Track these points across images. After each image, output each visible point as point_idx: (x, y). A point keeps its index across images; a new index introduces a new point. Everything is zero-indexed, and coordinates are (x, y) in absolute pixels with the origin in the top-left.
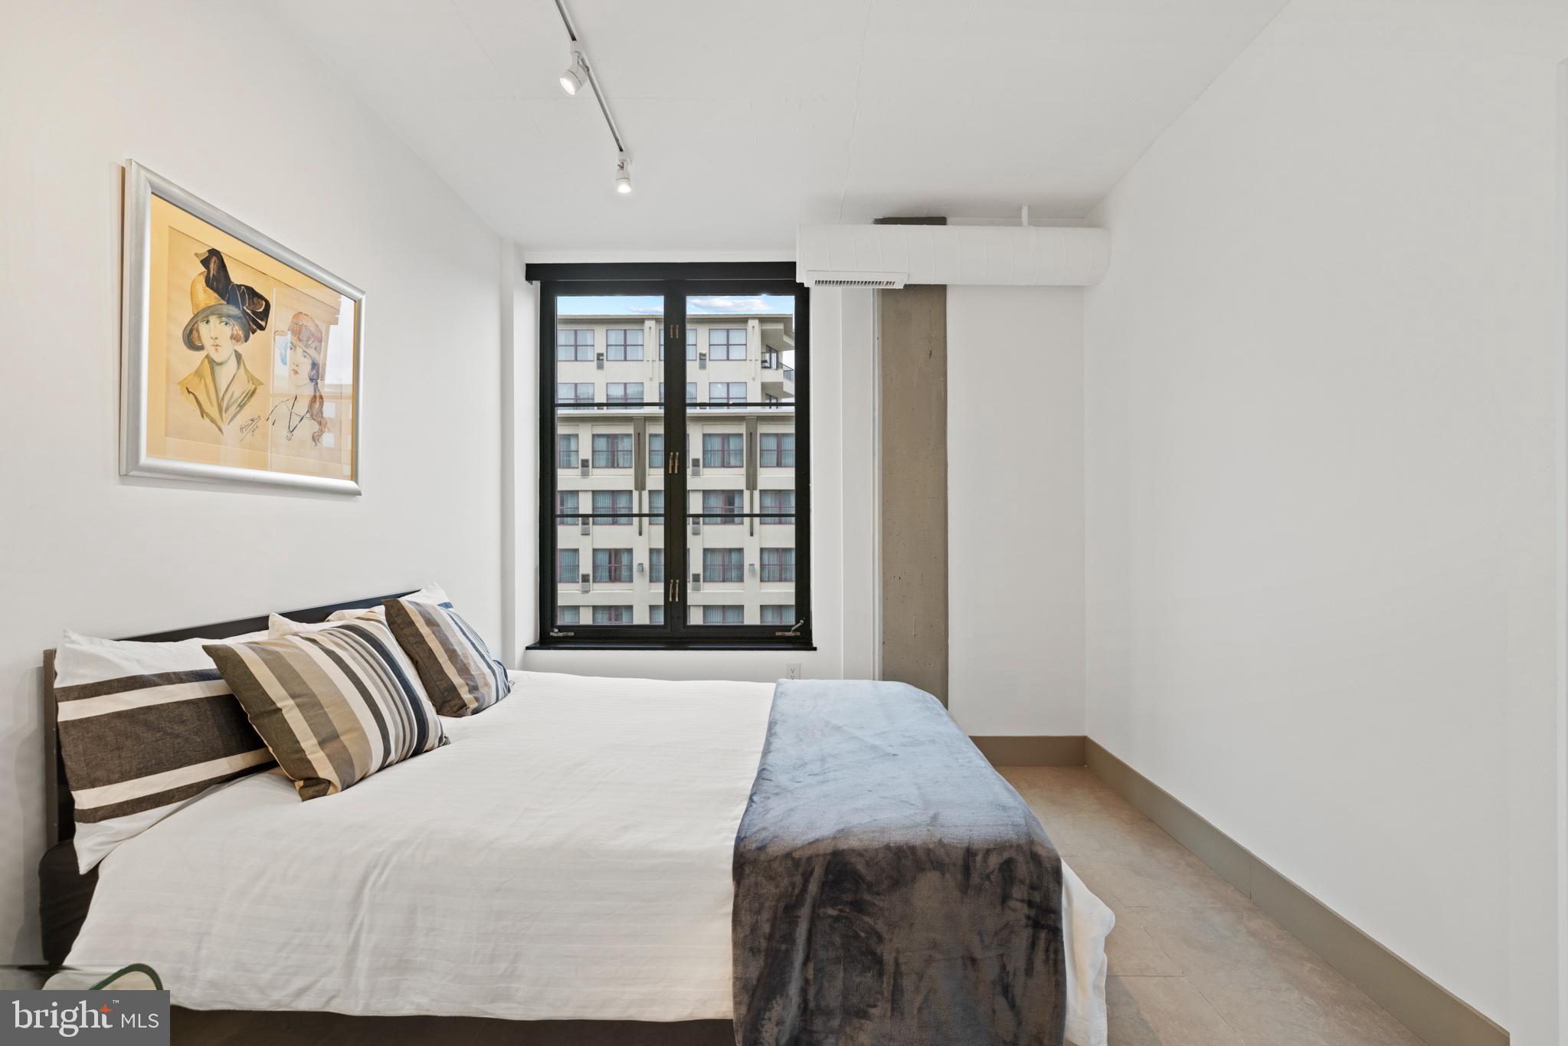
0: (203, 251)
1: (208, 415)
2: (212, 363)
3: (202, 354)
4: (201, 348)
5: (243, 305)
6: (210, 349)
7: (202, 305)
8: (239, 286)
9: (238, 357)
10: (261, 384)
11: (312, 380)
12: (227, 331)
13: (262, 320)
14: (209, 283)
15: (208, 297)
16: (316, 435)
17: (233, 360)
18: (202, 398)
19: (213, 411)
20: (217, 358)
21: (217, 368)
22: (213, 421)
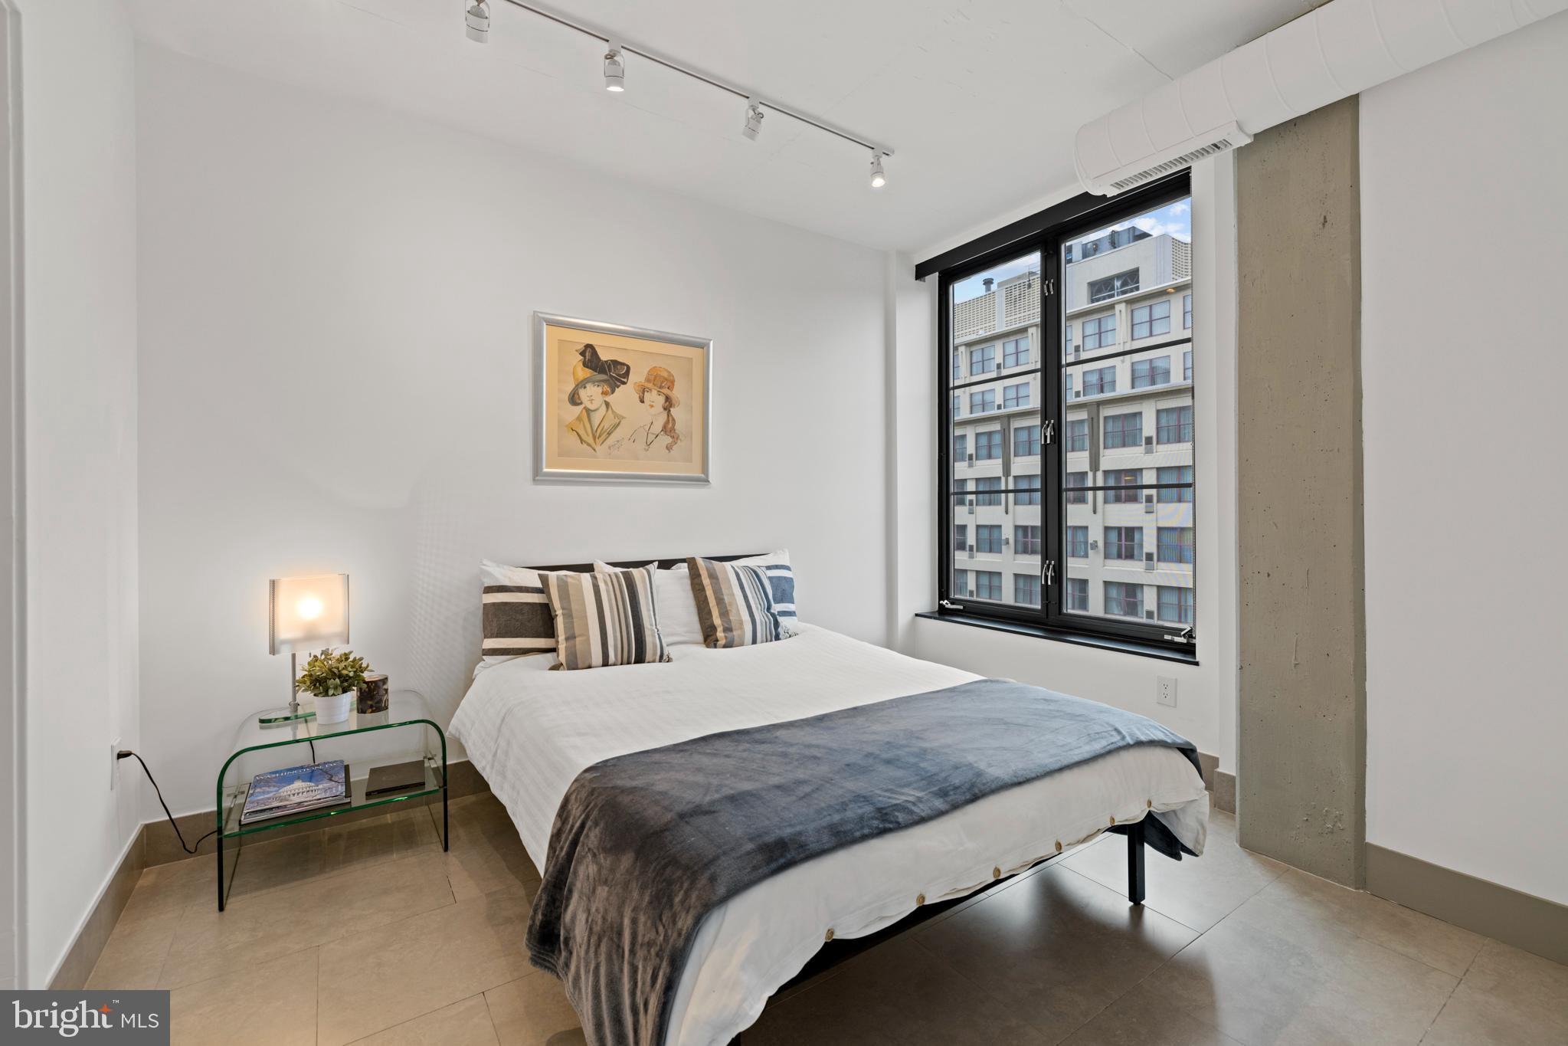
0: (581, 347)
1: (585, 442)
2: (588, 411)
3: (582, 407)
4: (581, 403)
5: (610, 372)
6: (586, 403)
7: (581, 378)
8: (606, 362)
9: (607, 404)
10: (623, 418)
11: (665, 409)
12: (599, 390)
13: (624, 378)
14: (585, 365)
15: (584, 373)
16: (669, 446)
17: (604, 407)
18: (582, 432)
19: (590, 440)
20: (591, 407)
21: (592, 414)
22: (589, 445)
